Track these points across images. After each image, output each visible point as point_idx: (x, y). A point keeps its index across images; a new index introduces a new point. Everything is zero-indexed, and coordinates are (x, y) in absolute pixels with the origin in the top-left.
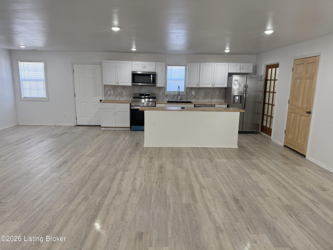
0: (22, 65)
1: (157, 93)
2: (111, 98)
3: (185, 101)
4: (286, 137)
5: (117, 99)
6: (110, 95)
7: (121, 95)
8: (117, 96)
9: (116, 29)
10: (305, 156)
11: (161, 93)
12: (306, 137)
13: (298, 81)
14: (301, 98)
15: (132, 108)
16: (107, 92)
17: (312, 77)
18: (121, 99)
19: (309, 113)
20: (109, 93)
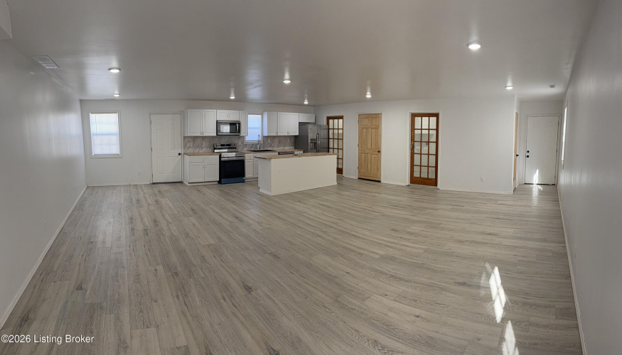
0: (93, 117)
1: (236, 142)
2: (190, 150)
3: (262, 149)
4: (359, 172)
5: (197, 151)
6: (189, 148)
7: (200, 147)
8: (196, 148)
9: (287, 82)
10: (380, 182)
11: (240, 143)
12: (378, 169)
13: (365, 130)
14: (369, 142)
15: (222, 159)
16: (186, 145)
17: (377, 128)
18: (201, 151)
19: (379, 152)
20: (188, 145)
